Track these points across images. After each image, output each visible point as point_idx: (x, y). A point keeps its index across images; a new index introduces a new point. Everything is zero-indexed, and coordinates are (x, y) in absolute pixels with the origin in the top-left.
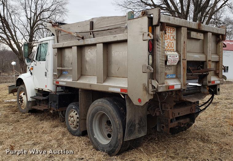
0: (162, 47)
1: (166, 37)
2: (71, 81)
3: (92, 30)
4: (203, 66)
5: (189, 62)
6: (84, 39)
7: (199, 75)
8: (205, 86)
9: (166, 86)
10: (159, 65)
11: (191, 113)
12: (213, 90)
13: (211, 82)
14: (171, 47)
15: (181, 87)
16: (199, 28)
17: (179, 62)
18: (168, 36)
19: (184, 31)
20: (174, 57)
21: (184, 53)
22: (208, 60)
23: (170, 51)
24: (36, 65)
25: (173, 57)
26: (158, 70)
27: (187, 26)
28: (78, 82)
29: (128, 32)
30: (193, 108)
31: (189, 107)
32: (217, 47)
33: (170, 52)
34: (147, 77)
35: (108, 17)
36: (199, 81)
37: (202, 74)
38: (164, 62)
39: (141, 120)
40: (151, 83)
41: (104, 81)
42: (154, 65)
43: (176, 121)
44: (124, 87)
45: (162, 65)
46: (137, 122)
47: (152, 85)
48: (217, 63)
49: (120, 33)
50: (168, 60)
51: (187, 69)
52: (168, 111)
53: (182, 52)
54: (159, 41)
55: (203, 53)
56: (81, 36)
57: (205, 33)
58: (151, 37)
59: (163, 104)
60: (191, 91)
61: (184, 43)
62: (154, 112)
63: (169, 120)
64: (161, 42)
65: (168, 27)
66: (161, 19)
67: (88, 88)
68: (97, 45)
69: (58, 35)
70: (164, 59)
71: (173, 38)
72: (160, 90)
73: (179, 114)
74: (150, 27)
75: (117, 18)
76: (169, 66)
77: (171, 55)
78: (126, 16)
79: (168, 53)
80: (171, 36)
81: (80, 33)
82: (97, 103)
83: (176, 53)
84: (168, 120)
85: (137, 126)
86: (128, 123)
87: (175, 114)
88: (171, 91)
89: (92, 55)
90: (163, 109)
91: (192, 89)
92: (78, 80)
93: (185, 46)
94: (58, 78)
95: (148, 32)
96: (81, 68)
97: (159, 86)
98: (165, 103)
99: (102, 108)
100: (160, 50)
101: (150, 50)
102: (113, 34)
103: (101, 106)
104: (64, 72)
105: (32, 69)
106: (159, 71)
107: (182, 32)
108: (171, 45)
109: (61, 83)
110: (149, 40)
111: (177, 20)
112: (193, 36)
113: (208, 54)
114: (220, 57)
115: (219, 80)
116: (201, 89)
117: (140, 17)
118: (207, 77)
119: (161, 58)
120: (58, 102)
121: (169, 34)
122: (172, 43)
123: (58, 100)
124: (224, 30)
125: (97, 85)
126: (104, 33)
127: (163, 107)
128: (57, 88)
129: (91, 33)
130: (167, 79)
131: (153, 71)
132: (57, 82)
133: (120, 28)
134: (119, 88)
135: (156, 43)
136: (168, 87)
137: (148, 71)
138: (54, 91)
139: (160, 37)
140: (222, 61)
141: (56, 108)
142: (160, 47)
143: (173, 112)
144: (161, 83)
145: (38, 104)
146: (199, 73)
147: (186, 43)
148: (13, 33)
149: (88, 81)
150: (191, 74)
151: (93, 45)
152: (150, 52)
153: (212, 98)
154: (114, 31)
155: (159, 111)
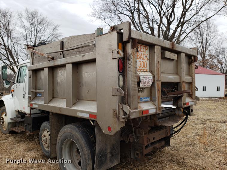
0: (134, 67)
1: (139, 56)
2: (43, 104)
3: (63, 49)
4: (178, 87)
5: (163, 84)
6: (54, 60)
7: (174, 98)
8: (180, 108)
9: (139, 111)
10: (131, 87)
11: (166, 136)
12: (187, 112)
13: (185, 104)
14: (144, 67)
15: (156, 111)
16: (173, 48)
17: (153, 83)
18: (140, 55)
19: (158, 50)
20: (148, 78)
21: (158, 74)
22: (182, 81)
23: (143, 71)
24: (16, 87)
25: (146, 78)
26: (130, 92)
27: (160, 44)
28: (49, 105)
29: (97, 50)
30: (168, 131)
31: (164, 131)
32: (189, 68)
33: (143, 72)
34: (117, 102)
35: (78, 36)
36: (173, 103)
37: (177, 96)
38: (137, 83)
39: (114, 148)
40: (122, 109)
41: (74, 105)
42: (125, 87)
43: (151, 146)
44: (93, 113)
45: (135, 87)
46: (109, 150)
47: (124, 111)
48: (191, 84)
49: (90, 52)
50: (141, 81)
51: (162, 91)
52: (143, 136)
53: (156, 72)
54: (130, 59)
55: (177, 74)
56: (51, 57)
57: (179, 53)
58: (120, 55)
59: (137, 130)
60: (166, 114)
61: (158, 63)
62: (128, 138)
63: (144, 147)
64: (132, 60)
65: (140, 45)
66: (132, 35)
67: (58, 112)
68: (66, 65)
69: (33, 57)
71: (146, 57)
72: (132, 117)
73: (154, 138)
74: (120, 44)
75: (86, 36)
76: (143, 88)
77: (145, 76)
78: (95, 34)
79: (141, 74)
80: (144, 55)
81: (50, 53)
82: (66, 129)
83: (150, 74)
84: (142, 147)
85: (109, 156)
86: (97, 154)
87: (150, 139)
88: (146, 116)
89: (63, 77)
90: (137, 135)
91: (166, 112)
92: (49, 103)
93: (159, 66)
94: (33, 100)
95: (118, 49)
96: (53, 90)
97: (131, 111)
98: (139, 128)
99: (70, 136)
100: (132, 70)
101: (121, 70)
102: (82, 53)
103: (69, 133)
104: (38, 95)
105: (13, 91)
106: (131, 94)
107: (155, 51)
108: (144, 64)
109: (34, 106)
110: (119, 59)
111: (150, 37)
112: (167, 55)
113: (182, 75)
114: (193, 78)
115: (193, 101)
116: (176, 111)
117: (109, 32)
118: (182, 99)
119: (133, 79)
120: (32, 124)
121: (141, 52)
122: (146, 63)
123: (32, 123)
124: (196, 51)
125: (66, 108)
126: (74, 53)
127: (137, 133)
128: (32, 110)
129: (61, 53)
130: (141, 102)
131: (125, 94)
132: (31, 105)
133: (88, 46)
134: (88, 113)
135: (127, 61)
136: (142, 112)
137: (118, 94)
138: (29, 113)
139: (131, 56)
140: (195, 82)
141: (30, 131)
142: (132, 66)
143: (148, 138)
144: (134, 108)
145: (17, 125)
146: (174, 95)
147: (159, 63)
148: (16, 60)
149: (58, 104)
150: (166, 96)
151: (63, 66)
152: (120, 73)
153: (186, 119)
154: (83, 51)
155: (133, 137)
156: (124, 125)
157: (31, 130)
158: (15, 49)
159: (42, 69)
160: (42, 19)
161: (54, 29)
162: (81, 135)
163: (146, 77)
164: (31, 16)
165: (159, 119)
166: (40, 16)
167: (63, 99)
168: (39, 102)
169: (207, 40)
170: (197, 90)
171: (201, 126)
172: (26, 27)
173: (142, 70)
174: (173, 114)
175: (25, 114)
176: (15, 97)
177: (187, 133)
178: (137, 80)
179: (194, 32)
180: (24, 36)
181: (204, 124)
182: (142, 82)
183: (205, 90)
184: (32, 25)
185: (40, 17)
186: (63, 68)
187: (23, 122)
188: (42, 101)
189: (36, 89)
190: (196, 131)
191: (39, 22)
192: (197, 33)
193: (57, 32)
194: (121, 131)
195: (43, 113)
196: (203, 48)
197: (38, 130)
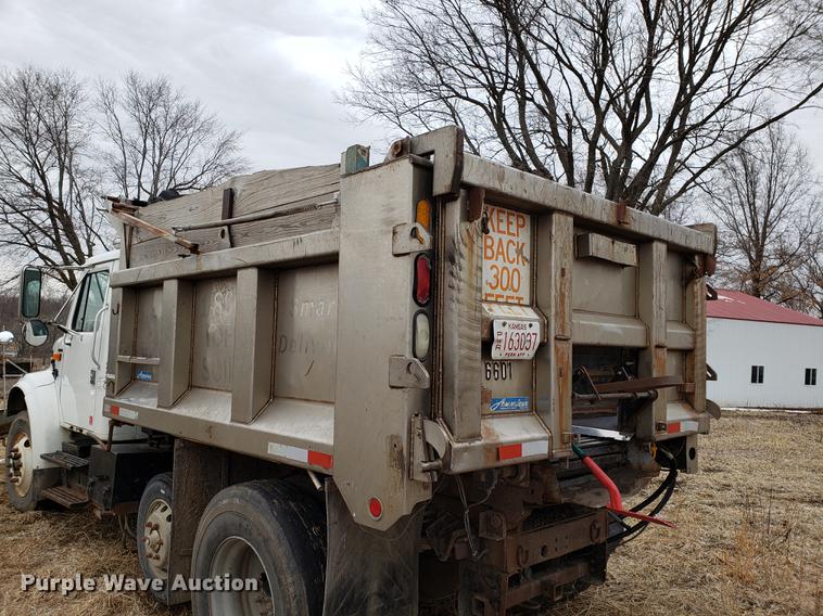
0: (471, 286)
1: (491, 247)
2: (155, 408)
3: (231, 217)
4: (637, 364)
5: (580, 351)
6: (198, 253)
7: (622, 401)
8: (644, 440)
9: (487, 448)
10: (457, 360)
11: (591, 543)
12: (671, 456)
13: (664, 429)
14: (510, 286)
15: (550, 449)
16: (620, 223)
17: (543, 347)
18: (496, 243)
19: (562, 230)
20: (524, 327)
21: (560, 314)
22: (654, 344)
23: (506, 303)
24: (69, 344)
25: (517, 327)
26: (454, 376)
27: (571, 209)
28: (174, 411)
29: (343, 223)
30: (597, 526)
31: (585, 523)
32: (684, 298)
33: (505, 307)
34: (407, 409)
35: (282, 172)
36: (621, 420)
37: (632, 398)
38: (479, 346)
39: (394, 577)
40: (423, 436)
41: (257, 416)
42: (435, 358)
43: (534, 578)
44: (323, 445)
45: (470, 359)
47: (427, 446)
48: (689, 355)
49: (319, 230)
50: (496, 337)
51: (575, 378)
52: (502, 541)
53: (553, 309)
54: (456, 258)
55: (636, 316)
56: (189, 242)
57: (642, 242)
58: (421, 241)
59: (482, 515)
61: (563, 274)
62: (447, 543)
63: (506, 579)
64: (464, 263)
65: (496, 208)
66: (465, 173)
67: (201, 437)
68: (239, 273)
69: (130, 242)
70: (479, 333)
71: (519, 252)
72: (459, 467)
73: (544, 549)
74: (423, 205)
75: (310, 173)
76: (502, 362)
77: (510, 318)
78: (339, 165)
79: (497, 311)
80: (511, 244)
81: (185, 230)
82: (225, 502)
83: (530, 314)
84: (498, 580)
87: (527, 552)
88: (516, 467)
89: (226, 314)
90: (480, 535)
92: (174, 405)
93: (567, 285)
94: (121, 392)
95: (415, 221)
96: (192, 360)
97: (456, 445)
98: (491, 508)
99: (240, 525)
100: (462, 296)
101: (422, 295)
102: (295, 233)
103: (238, 514)
104: (141, 374)
105: (60, 357)
106: (457, 382)
107: (551, 233)
108: (510, 279)
109: (125, 414)
110: (418, 256)
111: (535, 184)
112: (597, 249)
113: (655, 322)
114: (698, 334)
115: (695, 420)
116: (629, 454)
117: (387, 163)
118: (651, 409)
119: (464, 329)
120: (113, 480)
121: (501, 235)
122: (516, 273)
123: (113, 474)
124: (710, 237)
125: (231, 427)
126: (266, 230)
127: (481, 525)
128: (115, 428)
129: (223, 231)
130: (493, 415)
131: (432, 381)
132: (115, 409)
133: (314, 207)
134: (305, 448)
135: (445, 266)
136: (494, 451)
137: (410, 380)
138: (106, 437)
139: (462, 246)
140: (704, 347)
141: (106, 504)
142: (462, 284)
143: (520, 547)
144: (465, 435)
145: (64, 479)
146: (623, 392)
147: (567, 276)
148: (85, 250)
149: (204, 409)
150: (591, 396)
151: (229, 275)
152: (420, 305)
153: (669, 484)
154: (297, 224)
155: (465, 540)
156: (427, 495)
157: (110, 500)
158: (82, 213)
159: (157, 285)
160: (183, 111)
161: (223, 145)
162: (276, 525)
163: (516, 322)
164: (143, 99)
165: (561, 479)
166: (177, 98)
167: (223, 393)
168: (142, 400)
169: (769, 197)
170: (714, 377)
171: (735, 513)
172: (125, 137)
173: (500, 300)
174: (618, 463)
175: (91, 440)
176: (64, 380)
177: (681, 535)
178: (482, 332)
179: (718, 166)
180: (115, 170)
181: (747, 506)
182: (500, 341)
183: (761, 381)
184: (148, 129)
185: (176, 102)
186: (230, 284)
187: (85, 469)
188: (152, 396)
189: (135, 354)
190: (717, 531)
191: (170, 121)
192: (734, 169)
193: (233, 155)
194: (425, 518)
195: (154, 439)
196: (753, 225)
197: (134, 500)
